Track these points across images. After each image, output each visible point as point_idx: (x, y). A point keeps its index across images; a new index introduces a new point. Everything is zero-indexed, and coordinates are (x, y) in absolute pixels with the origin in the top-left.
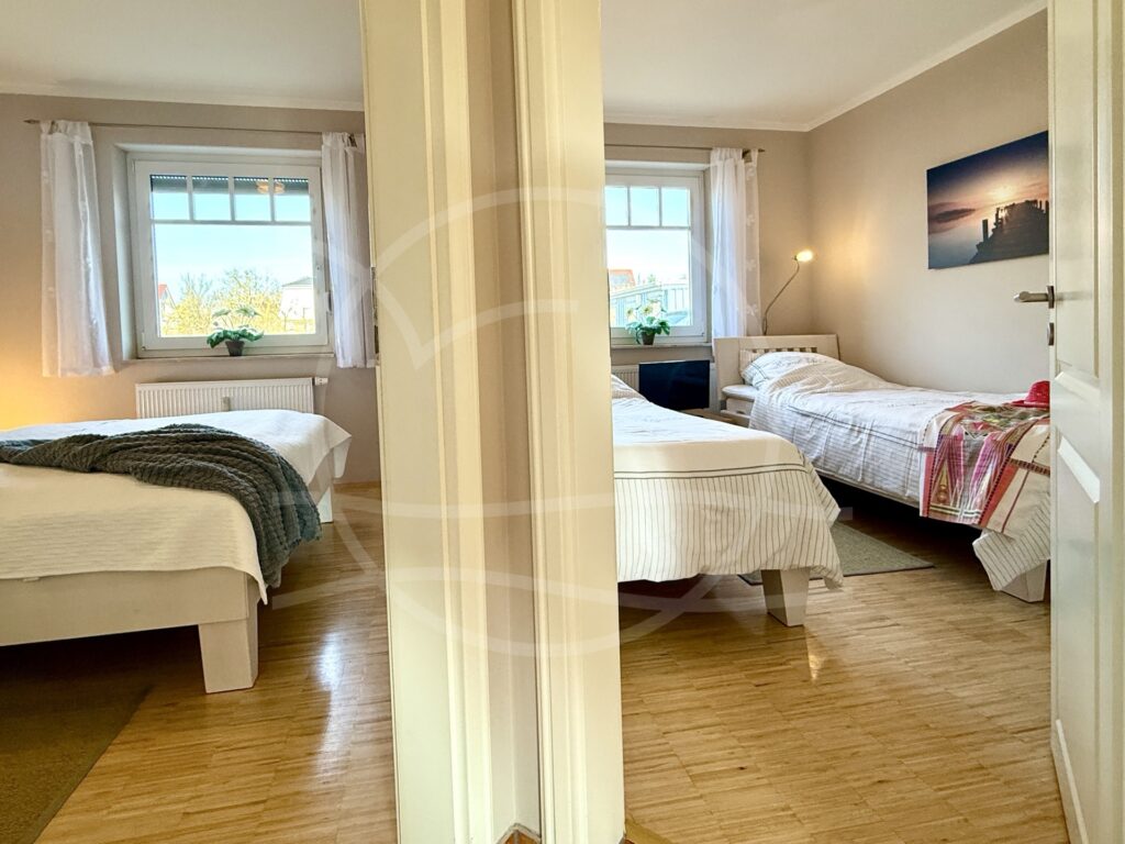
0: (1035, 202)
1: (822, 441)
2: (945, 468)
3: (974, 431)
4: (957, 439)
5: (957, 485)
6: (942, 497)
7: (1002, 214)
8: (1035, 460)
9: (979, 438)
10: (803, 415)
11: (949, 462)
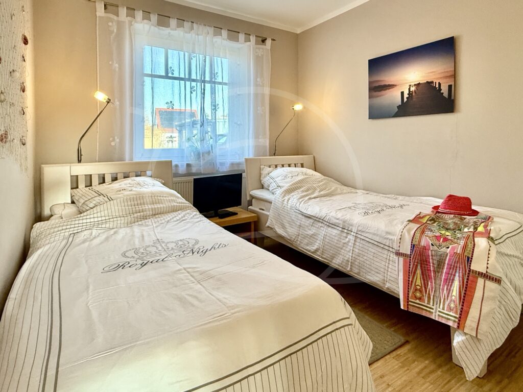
0: (432, 82)
1: (321, 237)
2: (419, 272)
3: (437, 242)
4: (425, 248)
5: (429, 286)
6: (418, 294)
7: (413, 89)
8: (488, 270)
9: (444, 249)
10: (305, 216)
11: (421, 266)
